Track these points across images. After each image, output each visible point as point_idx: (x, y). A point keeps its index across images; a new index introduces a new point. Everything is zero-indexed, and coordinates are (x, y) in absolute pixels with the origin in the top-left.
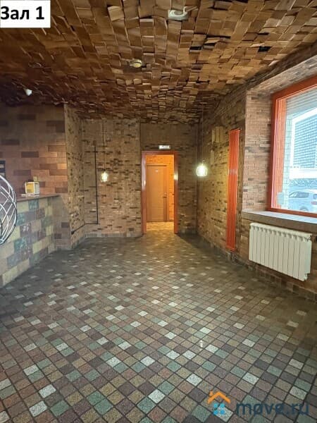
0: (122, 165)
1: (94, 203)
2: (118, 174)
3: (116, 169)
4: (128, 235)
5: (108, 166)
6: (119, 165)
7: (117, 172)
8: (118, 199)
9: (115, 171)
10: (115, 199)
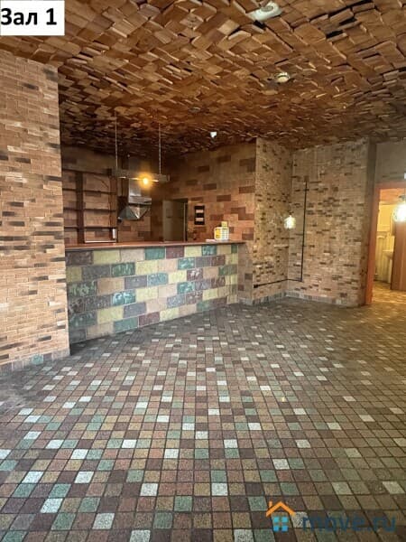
0: (339, 206)
1: (299, 255)
2: (331, 219)
3: (330, 211)
4: (339, 302)
5: (321, 208)
6: (334, 206)
7: (330, 216)
8: (329, 252)
9: (328, 214)
10: (325, 252)
